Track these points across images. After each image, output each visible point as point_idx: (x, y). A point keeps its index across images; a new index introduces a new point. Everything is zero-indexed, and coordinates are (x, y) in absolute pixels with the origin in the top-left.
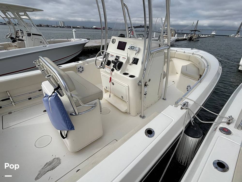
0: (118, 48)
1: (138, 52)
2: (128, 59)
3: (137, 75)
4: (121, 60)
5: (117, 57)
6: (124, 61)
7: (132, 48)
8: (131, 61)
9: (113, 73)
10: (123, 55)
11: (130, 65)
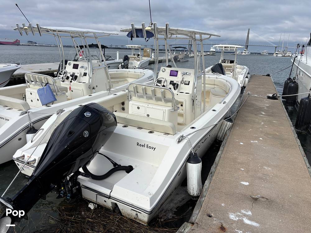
0: (73, 68)
1: (86, 69)
2: (81, 74)
3: (87, 82)
4: (76, 74)
5: (73, 73)
6: (78, 75)
7: (82, 67)
8: (83, 74)
9: (72, 83)
10: (77, 72)
11: (82, 77)
